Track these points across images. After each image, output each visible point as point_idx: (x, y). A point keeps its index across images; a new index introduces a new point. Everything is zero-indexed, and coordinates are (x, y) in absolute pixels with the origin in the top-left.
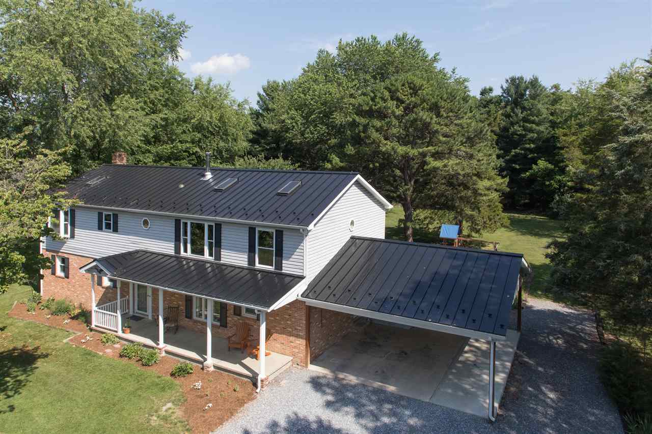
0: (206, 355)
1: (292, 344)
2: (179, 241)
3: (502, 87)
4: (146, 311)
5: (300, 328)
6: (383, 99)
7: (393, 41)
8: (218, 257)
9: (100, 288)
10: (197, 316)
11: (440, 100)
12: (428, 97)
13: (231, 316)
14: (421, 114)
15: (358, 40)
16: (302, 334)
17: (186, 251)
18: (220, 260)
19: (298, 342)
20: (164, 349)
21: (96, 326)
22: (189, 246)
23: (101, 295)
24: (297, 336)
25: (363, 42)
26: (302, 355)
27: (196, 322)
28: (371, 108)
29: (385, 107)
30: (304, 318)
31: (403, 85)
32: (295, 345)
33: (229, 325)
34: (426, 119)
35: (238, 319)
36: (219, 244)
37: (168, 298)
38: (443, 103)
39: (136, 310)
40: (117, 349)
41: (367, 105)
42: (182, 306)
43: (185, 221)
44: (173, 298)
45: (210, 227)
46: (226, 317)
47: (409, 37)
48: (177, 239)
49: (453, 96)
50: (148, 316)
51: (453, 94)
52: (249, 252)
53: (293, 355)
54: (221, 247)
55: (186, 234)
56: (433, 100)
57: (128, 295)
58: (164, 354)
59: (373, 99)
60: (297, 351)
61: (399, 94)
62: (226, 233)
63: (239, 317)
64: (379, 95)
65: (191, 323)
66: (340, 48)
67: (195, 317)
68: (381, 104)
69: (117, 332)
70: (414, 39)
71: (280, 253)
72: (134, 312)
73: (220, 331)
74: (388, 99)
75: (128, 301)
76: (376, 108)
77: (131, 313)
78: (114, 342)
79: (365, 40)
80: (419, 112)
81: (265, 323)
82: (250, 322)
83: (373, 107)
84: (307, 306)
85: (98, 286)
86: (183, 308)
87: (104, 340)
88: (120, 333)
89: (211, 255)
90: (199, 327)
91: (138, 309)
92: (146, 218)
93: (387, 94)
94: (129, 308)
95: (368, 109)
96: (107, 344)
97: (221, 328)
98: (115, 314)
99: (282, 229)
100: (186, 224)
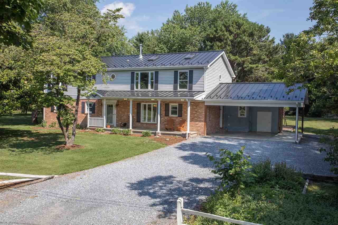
1: (197, 125)
2: (134, 83)
3: (281, 40)
5: (202, 117)
6: (221, 30)
7: (220, 5)
8: (157, 88)
10: (143, 121)
11: (254, 31)
12: (247, 30)
13: (163, 117)
14: (244, 38)
15: (199, 4)
16: (203, 119)
17: (137, 88)
18: (157, 89)
19: (201, 124)
20: (132, 131)
21: (90, 127)
22: (139, 85)
23: (83, 119)
24: (200, 121)
25: (202, 5)
26: (202, 130)
27: (142, 123)
28: (215, 36)
29: (223, 35)
30: (204, 112)
31: (233, 23)
32: (199, 126)
34: (247, 40)
36: (157, 82)
37: (126, 114)
38: (256, 33)
40: (106, 133)
41: (212, 34)
43: (137, 72)
45: (152, 74)
47: (230, 3)
48: (132, 82)
49: (261, 29)
51: (261, 28)
52: (174, 83)
53: (198, 130)
54: (158, 83)
55: (137, 79)
56: (250, 31)
58: (132, 133)
59: (216, 31)
60: (200, 128)
61: (231, 28)
62: (161, 75)
63: (168, 117)
64: (219, 28)
65: (140, 125)
66: (187, 10)
67: (141, 121)
68: (221, 33)
70: (233, 4)
71: (191, 82)
74: (224, 31)
76: (218, 36)
78: (103, 131)
79: (204, 4)
80: (243, 37)
81: (190, 107)
82: (174, 118)
83: (216, 35)
84: (205, 105)
87: (98, 130)
88: (105, 128)
89: (152, 87)
90: (144, 126)
92: (113, 74)
93: (224, 28)
95: (213, 36)
96: (100, 132)
99: (192, 70)
100: (137, 74)
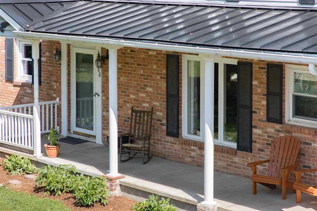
0: (203, 194)
4: (92, 129)
9: (10, 87)
10: (189, 133)
13: (262, 124)
20: (118, 182)
27: (187, 143)
33: (256, 146)
35: (278, 131)
37: (131, 96)
39: (74, 128)
40: (31, 181)
42: (161, 111)
44: (142, 95)
46: (251, 127)
50: (94, 137)
57: (60, 96)
58: (118, 192)
63: (278, 126)
65: (177, 147)
67: (185, 133)
69: (32, 152)
72: (69, 130)
73: (236, 159)
75: (59, 108)
77: (64, 133)
78: (26, 171)
82: (304, 136)
85: (7, 84)
86: (161, 114)
87: (9, 165)
88: (38, 155)
90: (193, 154)
91: (77, 126)
94: (59, 124)
96: (13, 173)
97: (240, 153)
98: (29, 116)
